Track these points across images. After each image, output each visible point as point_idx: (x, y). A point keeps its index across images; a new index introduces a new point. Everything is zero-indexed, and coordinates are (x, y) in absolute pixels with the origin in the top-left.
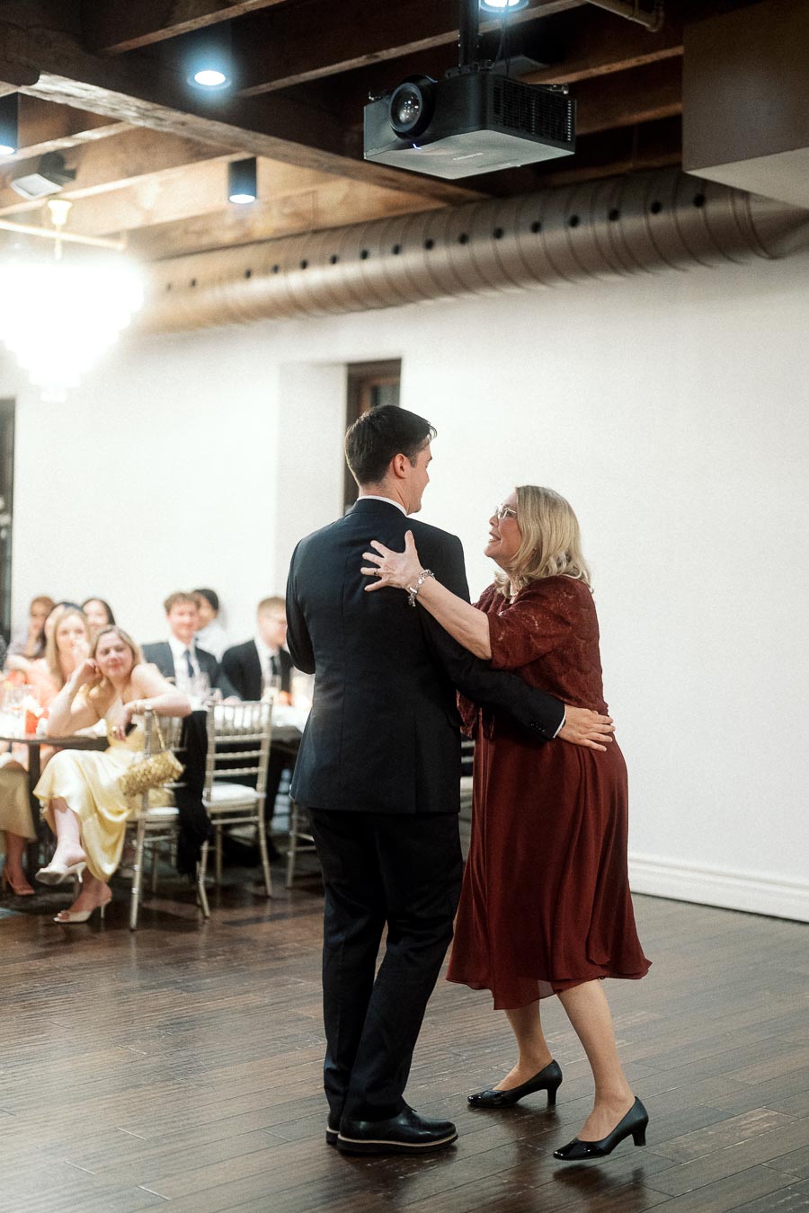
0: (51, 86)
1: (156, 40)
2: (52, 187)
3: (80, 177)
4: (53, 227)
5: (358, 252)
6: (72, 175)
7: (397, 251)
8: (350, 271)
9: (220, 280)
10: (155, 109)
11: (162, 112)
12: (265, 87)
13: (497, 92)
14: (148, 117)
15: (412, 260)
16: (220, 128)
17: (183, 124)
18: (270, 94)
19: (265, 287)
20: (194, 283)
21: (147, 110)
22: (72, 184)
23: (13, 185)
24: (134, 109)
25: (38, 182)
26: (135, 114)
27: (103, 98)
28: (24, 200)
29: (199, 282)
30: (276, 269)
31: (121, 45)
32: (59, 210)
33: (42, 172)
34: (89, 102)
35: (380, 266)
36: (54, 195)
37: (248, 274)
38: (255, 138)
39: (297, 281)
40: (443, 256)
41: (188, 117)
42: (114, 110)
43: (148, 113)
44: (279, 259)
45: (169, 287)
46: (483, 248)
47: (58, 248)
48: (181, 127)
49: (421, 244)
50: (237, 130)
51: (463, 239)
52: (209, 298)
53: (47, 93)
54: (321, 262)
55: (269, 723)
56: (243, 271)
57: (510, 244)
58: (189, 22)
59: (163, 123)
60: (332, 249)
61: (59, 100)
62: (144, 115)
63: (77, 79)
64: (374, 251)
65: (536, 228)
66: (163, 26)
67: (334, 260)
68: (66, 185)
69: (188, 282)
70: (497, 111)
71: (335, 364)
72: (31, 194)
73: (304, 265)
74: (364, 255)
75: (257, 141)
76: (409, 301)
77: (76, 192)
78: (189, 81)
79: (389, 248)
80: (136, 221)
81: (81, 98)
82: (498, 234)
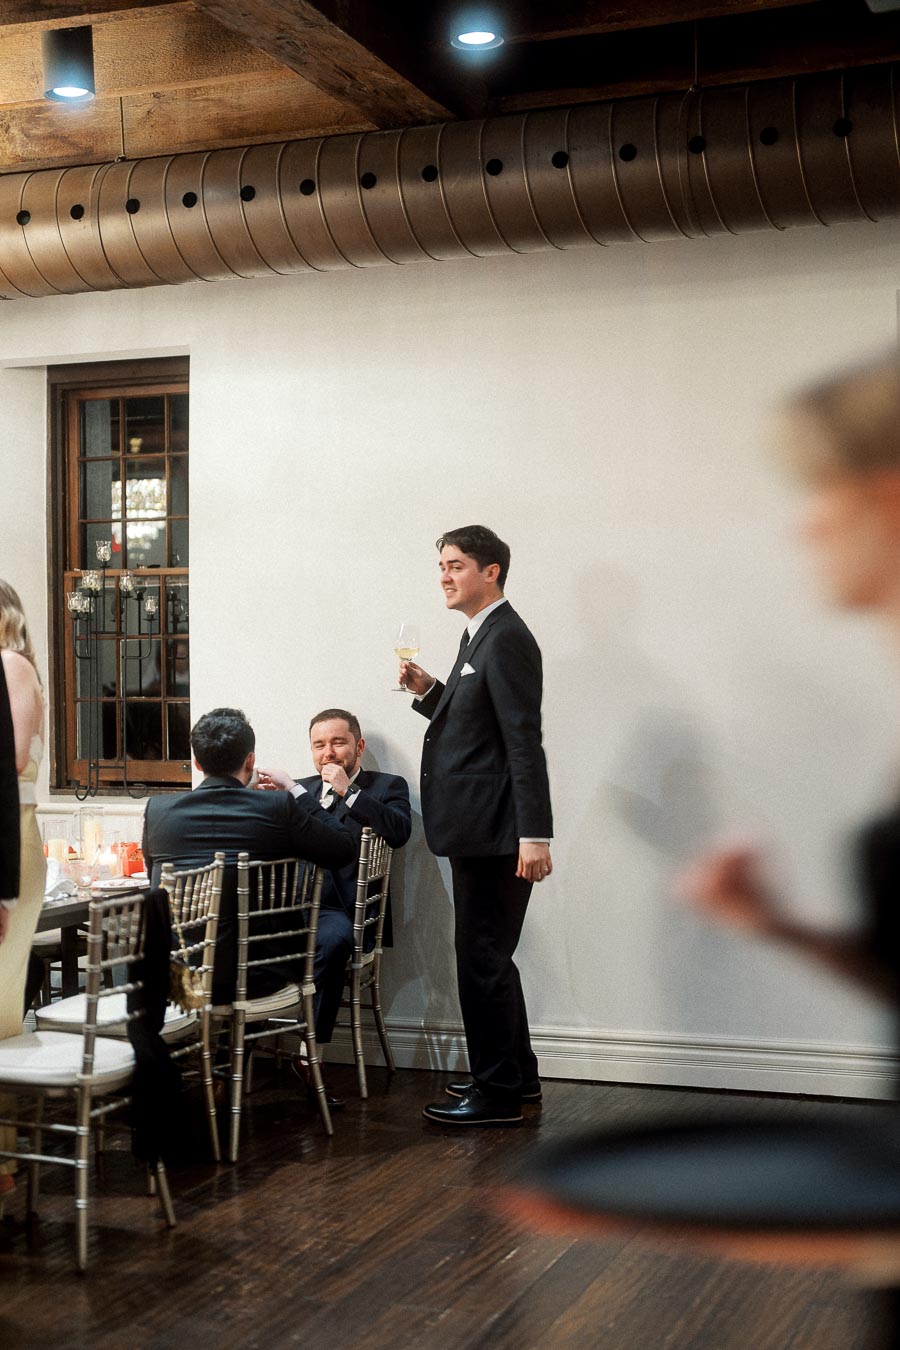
5: (237, 189)
30: (77, 213)
37: (23, 218)
44: (85, 197)
46: (464, 187)
51: (430, 174)
56: (13, 212)
57: (514, 181)
60: (177, 184)
64: (264, 188)
65: (560, 160)
67: (190, 200)
73: (133, 207)
74: (248, 194)
82: (495, 168)
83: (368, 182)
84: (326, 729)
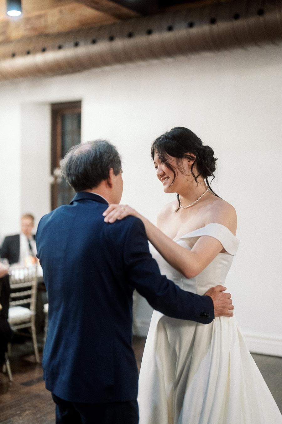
5: (73, 43)
8: (68, 53)
30: (28, 53)
35: (85, 50)
37: (14, 55)
40: (120, 44)
44: (30, 48)
46: (141, 40)
49: (107, 39)
51: (130, 35)
54: (53, 48)
56: (11, 53)
57: (156, 37)
60: (59, 42)
64: (81, 42)
65: (170, 29)
67: (60, 47)
74: (76, 45)
79: (90, 41)
82: (150, 32)
83: (112, 39)
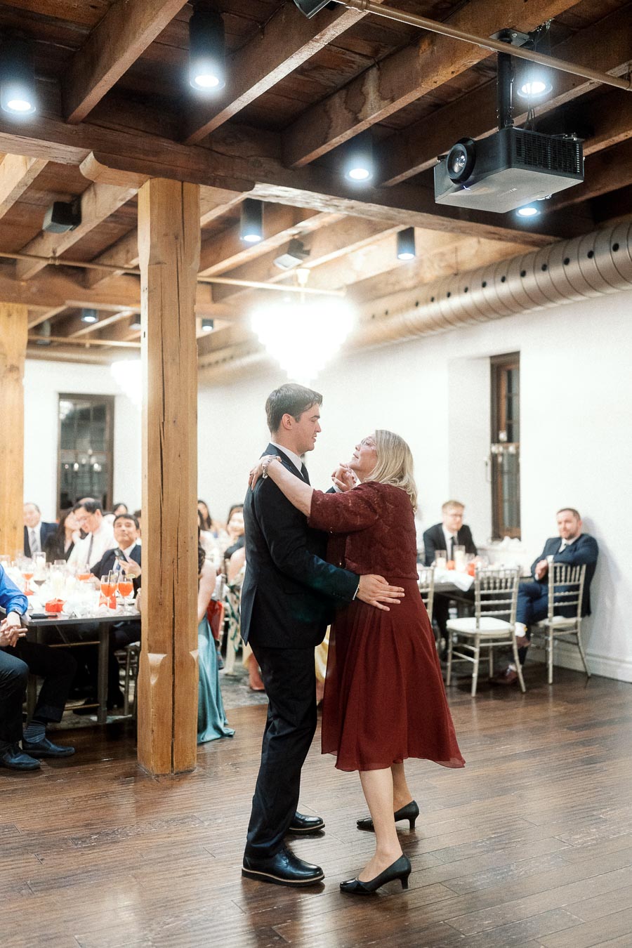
0: (265, 191)
1: (322, 154)
2: (297, 261)
3: (312, 253)
4: (299, 285)
5: (481, 283)
6: (308, 253)
7: (503, 280)
8: (477, 296)
9: (401, 310)
10: (331, 199)
11: (335, 201)
12: (399, 178)
13: (518, 141)
14: (329, 205)
15: (514, 285)
16: (375, 208)
17: (352, 208)
18: (404, 182)
19: (428, 311)
20: (387, 313)
21: (327, 201)
22: (308, 258)
23: (276, 262)
24: (319, 200)
25: (288, 259)
26: (321, 205)
27: (298, 195)
28: (284, 271)
29: (389, 312)
30: (433, 300)
31: (303, 160)
32: (303, 275)
33: (289, 252)
34: (290, 199)
35: (496, 291)
36: (299, 266)
37: (417, 304)
38: (399, 213)
39: (446, 306)
40: (533, 280)
41: (353, 202)
42: (307, 203)
43: (328, 203)
44: (434, 294)
45: (373, 317)
46: (557, 273)
47: (303, 297)
48: (351, 210)
49: (519, 275)
50: (386, 208)
51: (544, 268)
52: (396, 321)
53: (264, 197)
54: (459, 292)
55: (432, 581)
56: (414, 303)
57: (573, 269)
58: (338, 138)
59: (339, 208)
60: (464, 284)
61: (273, 200)
62: (326, 204)
63: (279, 185)
64: (489, 282)
65: (591, 255)
66: (324, 143)
67: (466, 290)
68: (306, 259)
69: (385, 312)
70: (519, 154)
71: (482, 358)
72: (286, 266)
73: (449, 295)
74: (484, 285)
75: (401, 215)
76: (514, 312)
77: (311, 262)
78: (346, 177)
79: (499, 278)
80: (351, 278)
81: (285, 197)
82: (567, 262)
83: (523, 274)
84: (563, 516)
